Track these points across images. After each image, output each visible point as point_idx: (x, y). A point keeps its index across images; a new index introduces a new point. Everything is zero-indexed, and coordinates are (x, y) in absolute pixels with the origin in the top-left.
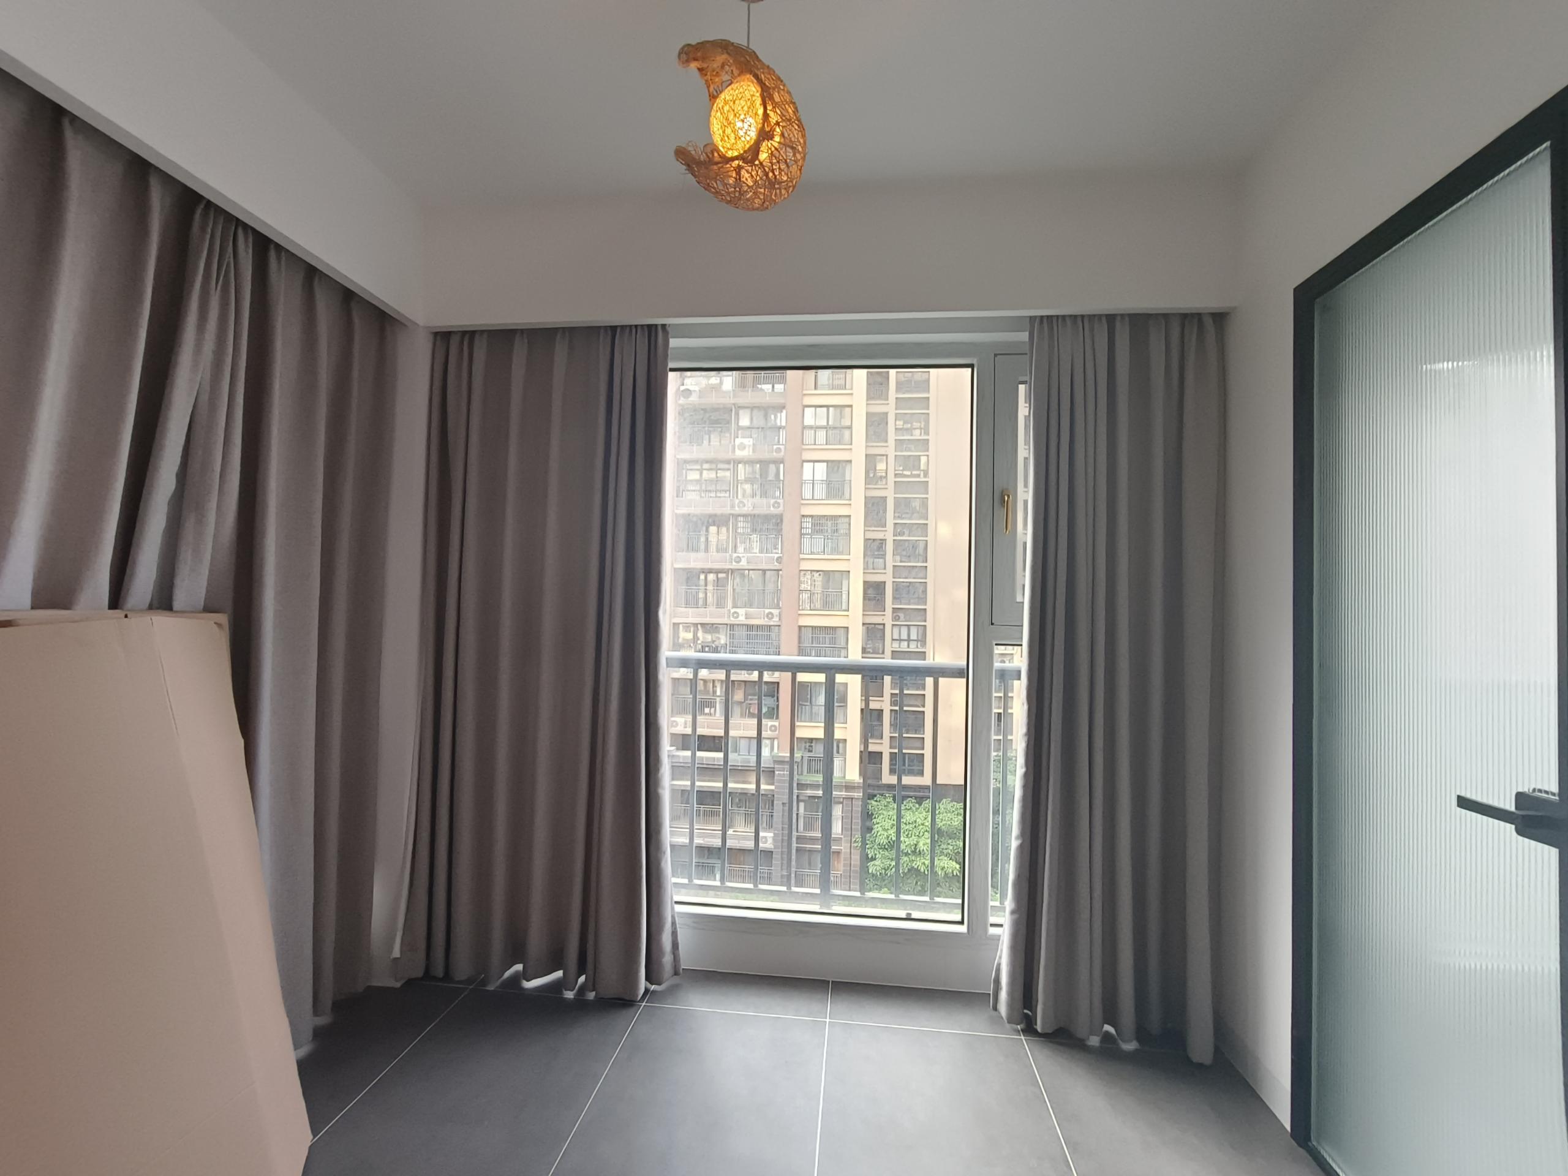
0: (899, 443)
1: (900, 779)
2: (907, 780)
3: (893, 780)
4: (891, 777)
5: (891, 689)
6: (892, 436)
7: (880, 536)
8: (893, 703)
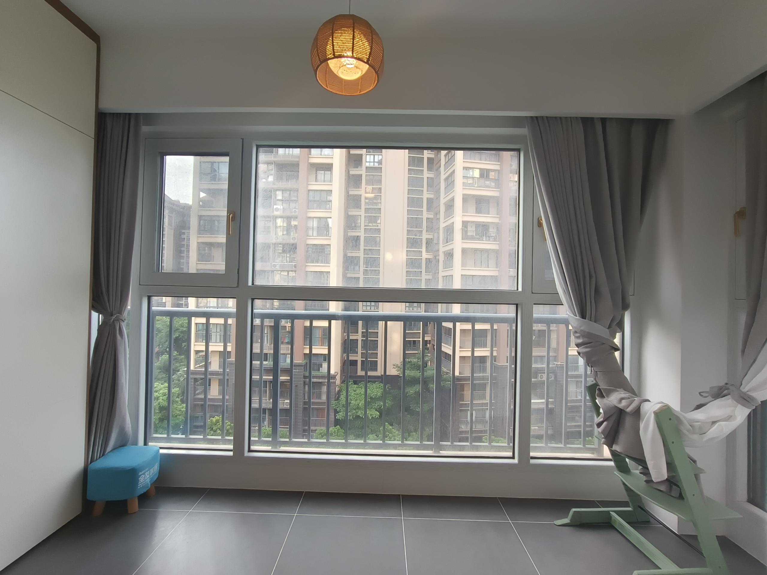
0: (367, 210)
1: (366, 373)
2: (370, 373)
3: (363, 373)
4: (362, 372)
5: (362, 329)
6: (363, 207)
7: (357, 255)
8: (363, 336)
